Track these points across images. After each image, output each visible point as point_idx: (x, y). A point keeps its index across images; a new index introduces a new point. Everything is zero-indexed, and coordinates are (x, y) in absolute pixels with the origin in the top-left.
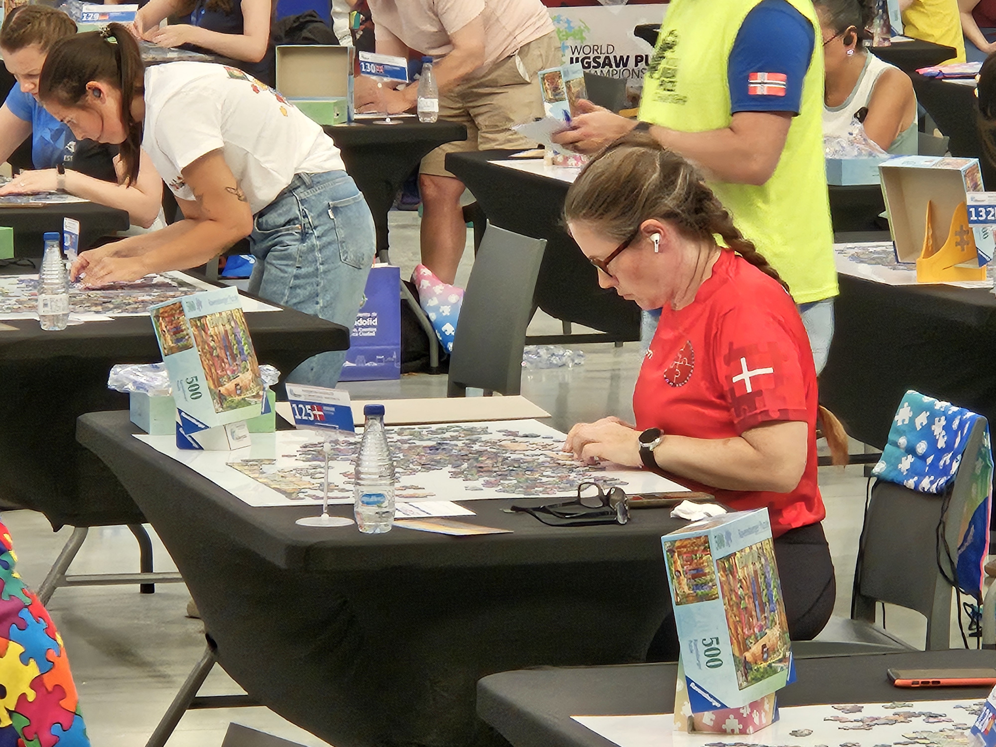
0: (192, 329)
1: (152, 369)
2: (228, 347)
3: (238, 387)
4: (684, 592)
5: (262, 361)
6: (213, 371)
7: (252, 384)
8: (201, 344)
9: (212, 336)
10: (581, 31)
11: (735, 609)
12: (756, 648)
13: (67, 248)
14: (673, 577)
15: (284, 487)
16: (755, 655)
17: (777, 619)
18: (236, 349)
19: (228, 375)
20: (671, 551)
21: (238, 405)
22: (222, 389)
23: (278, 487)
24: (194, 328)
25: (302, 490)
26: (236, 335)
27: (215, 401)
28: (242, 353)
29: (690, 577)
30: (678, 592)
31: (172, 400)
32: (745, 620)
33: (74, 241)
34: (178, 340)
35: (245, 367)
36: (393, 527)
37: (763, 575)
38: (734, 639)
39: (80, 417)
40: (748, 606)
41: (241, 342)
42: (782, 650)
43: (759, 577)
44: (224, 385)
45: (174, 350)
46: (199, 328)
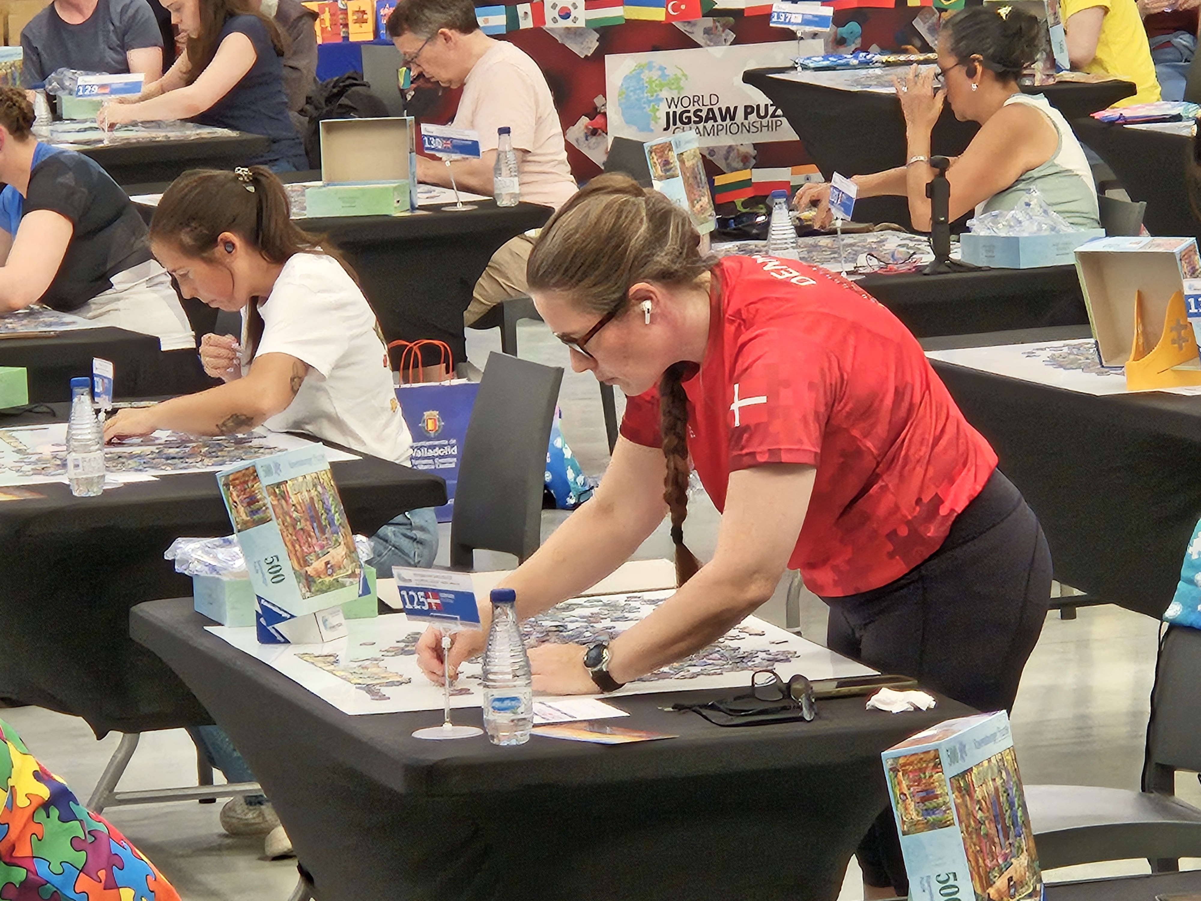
0: (270, 499)
2: (314, 518)
3: (329, 566)
4: (912, 818)
5: (355, 532)
6: (297, 547)
7: (346, 560)
8: (281, 516)
9: (294, 505)
10: (678, 79)
11: (974, 836)
12: (1001, 883)
13: (99, 394)
14: (898, 803)
16: (1000, 891)
17: (1023, 845)
18: (325, 519)
19: (315, 552)
20: (895, 770)
21: (330, 588)
22: (310, 570)
24: (272, 497)
26: (324, 503)
27: (301, 584)
28: (331, 523)
29: (919, 800)
30: (905, 819)
31: (248, 585)
32: (986, 850)
33: (107, 385)
34: (253, 512)
35: (337, 540)
37: (1005, 792)
38: (974, 873)
39: (134, 607)
40: (990, 831)
41: (330, 511)
42: (1032, 881)
43: (1000, 794)
44: (312, 564)
45: (249, 524)
46: (279, 497)
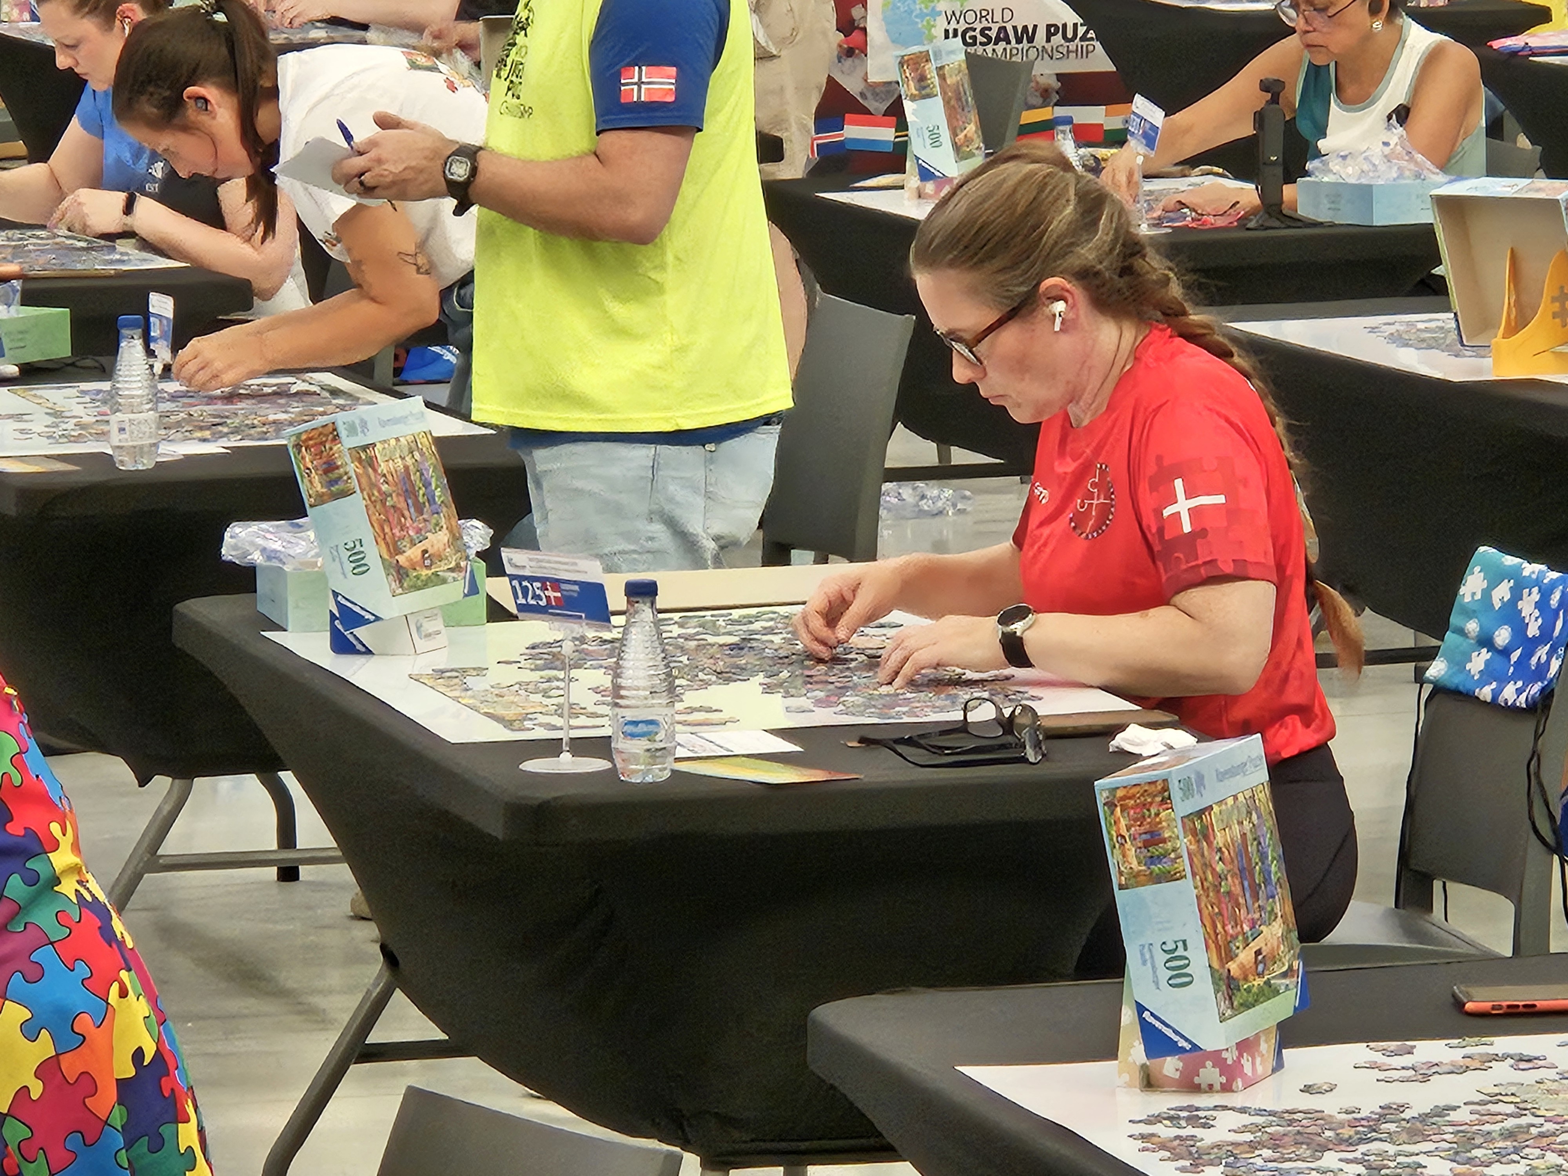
0: (353, 466)
1: (290, 528)
2: (409, 492)
3: (427, 555)
4: (1131, 868)
5: (464, 513)
6: (387, 530)
7: (448, 550)
8: (367, 488)
9: (384, 475)
11: (1211, 894)
12: (1245, 956)
13: (155, 340)
14: (1114, 847)
15: (500, 711)
16: (1244, 966)
17: (1277, 909)
18: (424, 495)
19: (411, 536)
20: (1110, 805)
21: (425, 585)
22: (401, 559)
23: (491, 711)
24: (356, 463)
25: (529, 716)
26: (422, 474)
27: (390, 577)
28: (431, 500)
29: (1141, 844)
30: (1122, 869)
31: (322, 577)
32: (1227, 912)
33: (166, 329)
34: (331, 483)
35: (438, 523)
36: (673, 771)
37: (1255, 839)
38: (1210, 941)
39: (178, 606)
40: (1233, 889)
41: (430, 484)
42: (1287, 958)
43: (1249, 843)
44: (404, 552)
45: (325, 498)
46: (365, 463)
